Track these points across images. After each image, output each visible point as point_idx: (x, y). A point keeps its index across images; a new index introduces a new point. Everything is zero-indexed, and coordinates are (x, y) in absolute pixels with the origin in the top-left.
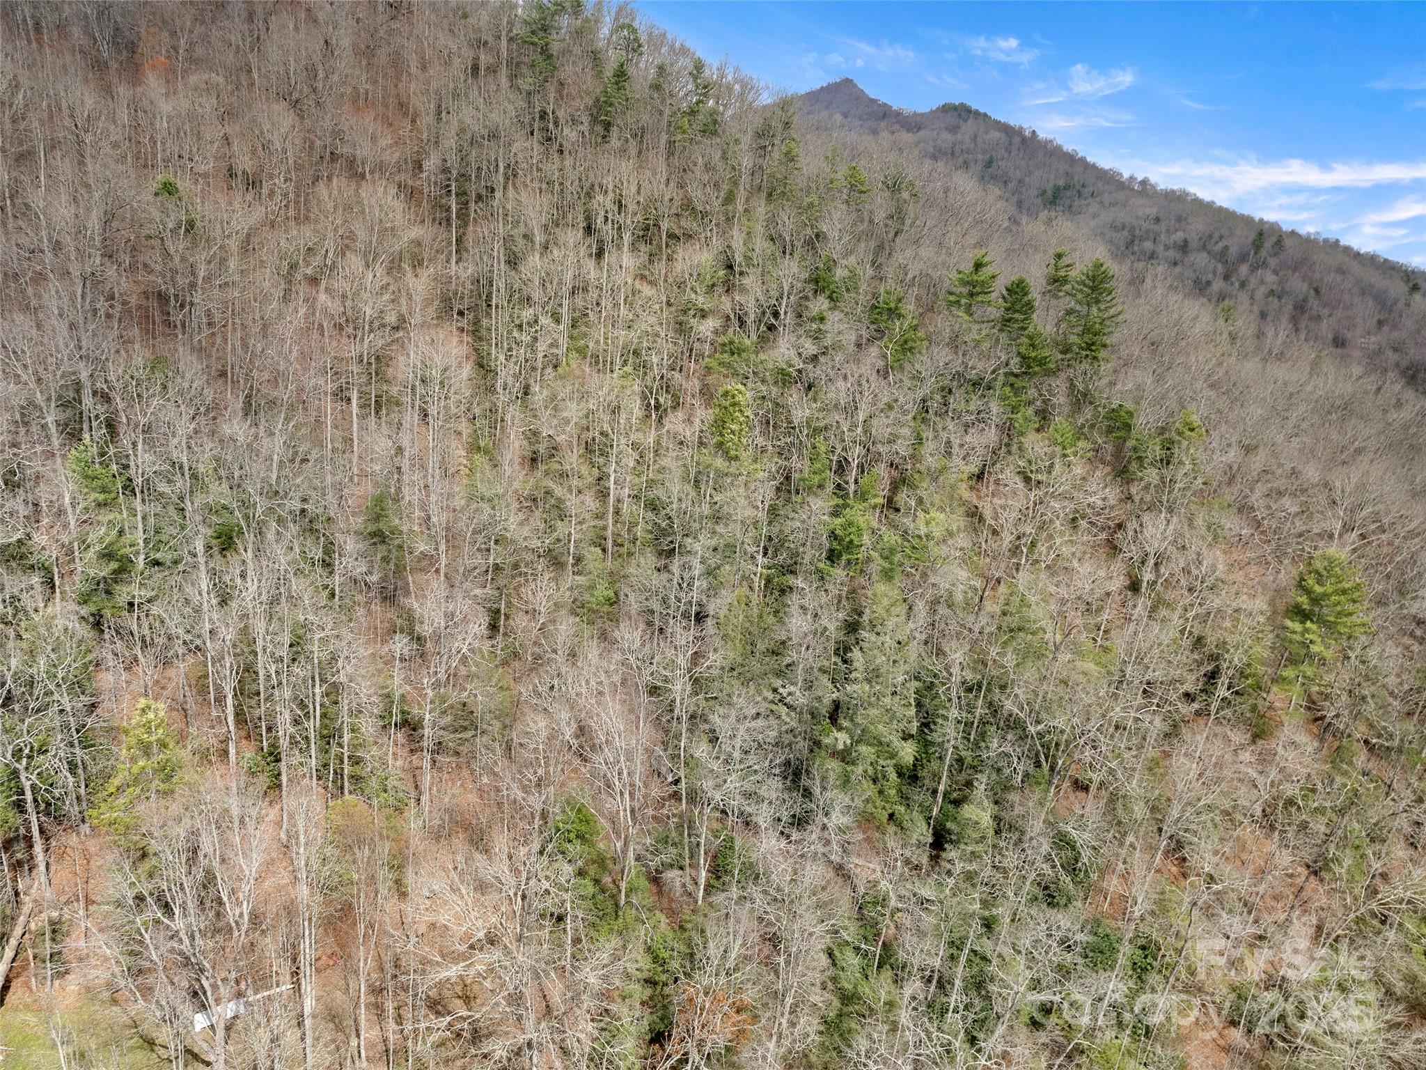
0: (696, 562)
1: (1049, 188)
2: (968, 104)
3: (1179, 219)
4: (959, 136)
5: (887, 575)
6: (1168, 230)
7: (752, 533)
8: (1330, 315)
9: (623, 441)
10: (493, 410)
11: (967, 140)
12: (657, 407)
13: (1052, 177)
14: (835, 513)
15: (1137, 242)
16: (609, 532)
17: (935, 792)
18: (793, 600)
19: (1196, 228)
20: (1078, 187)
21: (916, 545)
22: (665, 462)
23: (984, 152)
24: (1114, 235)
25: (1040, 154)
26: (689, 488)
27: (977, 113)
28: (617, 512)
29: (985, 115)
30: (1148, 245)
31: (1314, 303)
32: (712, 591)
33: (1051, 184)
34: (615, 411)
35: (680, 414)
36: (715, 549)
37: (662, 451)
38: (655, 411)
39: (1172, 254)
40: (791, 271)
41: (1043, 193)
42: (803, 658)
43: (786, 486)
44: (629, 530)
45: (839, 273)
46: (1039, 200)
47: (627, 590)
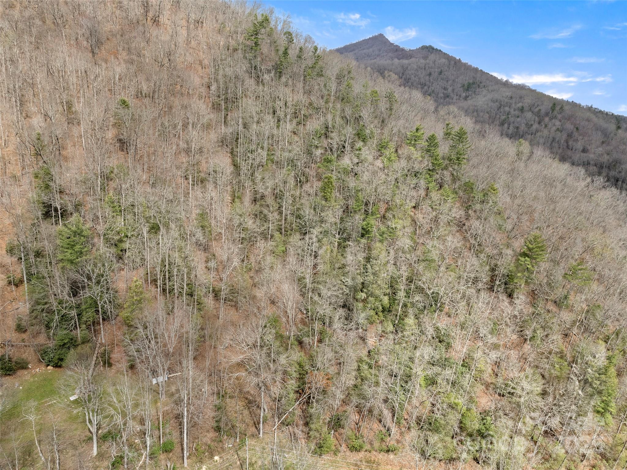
0: (314, 236)
1: (466, 83)
2: (433, 46)
3: (521, 98)
4: (428, 61)
5: (381, 241)
6: (516, 102)
7: (334, 227)
8: (583, 139)
9: (288, 194)
10: (239, 182)
11: (431, 63)
12: (300, 182)
13: (467, 79)
14: (364, 220)
15: (502, 107)
16: (283, 226)
17: (396, 315)
18: (348, 250)
19: (528, 101)
20: (478, 83)
21: (392, 231)
22: (303, 201)
23: (439, 68)
24: (492, 104)
25: (463, 69)
26: (312, 211)
27: (437, 50)
28: (286, 219)
29: (440, 50)
30: (507, 109)
31: (576, 134)
32: (320, 247)
33: (467, 82)
34: (285, 182)
35: (309, 184)
36: (321, 233)
37: (302, 198)
38: (300, 183)
39: (517, 113)
40: (349, 131)
41: (463, 86)
42: (351, 269)
43: (347, 210)
44: (290, 226)
45: (368, 131)
46: (462, 89)
47: (290, 247)
